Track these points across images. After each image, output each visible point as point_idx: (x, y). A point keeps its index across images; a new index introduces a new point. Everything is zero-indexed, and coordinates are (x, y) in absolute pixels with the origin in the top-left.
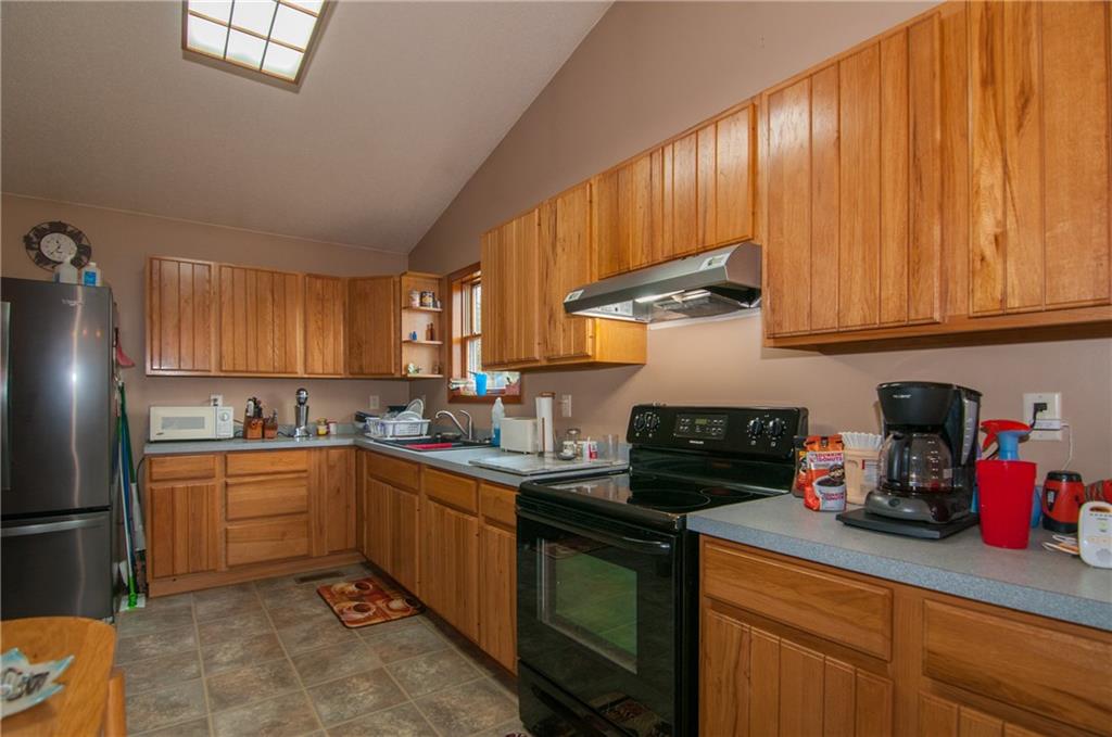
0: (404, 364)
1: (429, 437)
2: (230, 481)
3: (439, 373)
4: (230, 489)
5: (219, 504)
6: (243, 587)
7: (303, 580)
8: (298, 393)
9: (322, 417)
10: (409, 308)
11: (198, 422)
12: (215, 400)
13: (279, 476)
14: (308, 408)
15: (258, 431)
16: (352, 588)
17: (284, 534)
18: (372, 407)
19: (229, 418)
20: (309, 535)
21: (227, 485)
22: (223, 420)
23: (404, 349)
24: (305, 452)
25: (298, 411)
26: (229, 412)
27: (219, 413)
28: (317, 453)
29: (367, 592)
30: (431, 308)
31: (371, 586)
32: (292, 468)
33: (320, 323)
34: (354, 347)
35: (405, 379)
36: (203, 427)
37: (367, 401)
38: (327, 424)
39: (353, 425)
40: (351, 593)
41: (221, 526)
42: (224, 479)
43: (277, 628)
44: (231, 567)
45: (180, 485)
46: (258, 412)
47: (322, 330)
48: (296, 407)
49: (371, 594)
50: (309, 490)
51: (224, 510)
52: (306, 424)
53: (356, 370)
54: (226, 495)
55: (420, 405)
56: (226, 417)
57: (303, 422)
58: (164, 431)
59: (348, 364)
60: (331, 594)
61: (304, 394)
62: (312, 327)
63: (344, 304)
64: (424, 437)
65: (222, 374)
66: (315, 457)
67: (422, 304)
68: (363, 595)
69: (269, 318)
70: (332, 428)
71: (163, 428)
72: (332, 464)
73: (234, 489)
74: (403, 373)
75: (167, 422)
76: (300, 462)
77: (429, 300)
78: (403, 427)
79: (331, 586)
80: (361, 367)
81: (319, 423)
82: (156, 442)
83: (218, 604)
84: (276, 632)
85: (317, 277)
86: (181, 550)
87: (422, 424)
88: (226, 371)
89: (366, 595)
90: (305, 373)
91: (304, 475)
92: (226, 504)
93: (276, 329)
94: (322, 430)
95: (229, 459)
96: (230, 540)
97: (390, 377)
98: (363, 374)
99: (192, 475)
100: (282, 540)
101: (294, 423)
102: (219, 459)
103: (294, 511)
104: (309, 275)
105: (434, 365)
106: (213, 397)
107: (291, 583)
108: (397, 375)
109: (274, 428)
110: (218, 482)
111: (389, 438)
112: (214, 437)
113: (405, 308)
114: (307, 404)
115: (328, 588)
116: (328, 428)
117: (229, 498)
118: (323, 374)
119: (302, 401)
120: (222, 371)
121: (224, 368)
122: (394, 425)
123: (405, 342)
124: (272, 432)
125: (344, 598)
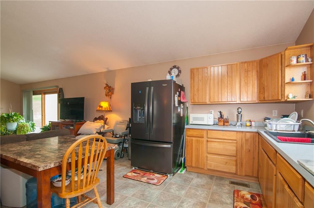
0: (286, 95)
1: (299, 132)
2: (209, 140)
3: (310, 97)
4: (208, 142)
5: (205, 147)
6: (211, 177)
7: (232, 183)
8: (238, 109)
9: (248, 119)
10: (289, 66)
11: (202, 119)
12: (211, 112)
13: (225, 141)
14: (241, 115)
15: (222, 123)
16: (248, 196)
17: (227, 163)
18: (273, 115)
19: (211, 118)
20: (236, 165)
21: (207, 141)
22: (210, 119)
23: (286, 87)
24: (236, 132)
25: (238, 116)
26: (212, 116)
27: (209, 116)
28: (241, 134)
29: (254, 202)
30: (304, 63)
31: (258, 199)
32: (229, 138)
33: (246, 81)
34: (262, 89)
35: (287, 102)
36: (204, 121)
37: (271, 113)
38: (250, 121)
39: (263, 123)
40: (247, 199)
41: (205, 154)
42: (207, 139)
43: (210, 201)
44: (208, 169)
45: (194, 139)
46: (221, 116)
47: (247, 84)
48: (237, 115)
49: (255, 204)
50: (237, 148)
51: (206, 149)
52: (241, 121)
53: (262, 99)
54: (207, 144)
55: (295, 115)
56: (210, 118)
57: (239, 120)
58: (193, 121)
59: (259, 97)
60: (238, 195)
61: (240, 110)
62: (243, 83)
63: (257, 71)
64: (296, 132)
65: (210, 103)
66: (240, 135)
67: (297, 62)
68: (251, 203)
69: (226, 82)
70: (253, 123)
71: (193, 120)
72: (247, 139)
73: (209, 142)
74: (286, 99)
75: (195, 119)
76: (233, 136)
77: (302, 59)
78: (282, 126)
79: (240, 191)
80: (264, 98)
81: (247, 121)
82: (191, 124)
83: (201, 181)
84: (208, 203)
85: (245, 63)
86: (194, 159)
87: (294, 125)
88: (211, 102)
89: (253, 204)
90: (240, 101)
91: (235, 142)
92: (207, 147)
93: (229, 85)
94: (248, 124)
95: (208, 132)
96: (208, 160)
97: (278, 101)
98: (265, 100)
99: (198, 136)
100: (225, 165)
101: (236, 121)
102: (205, 132)
103: (230, 155)
104: (242, 63)
105: (307, 93)
106: (211, 111)
107: (227, 182)
108: (283, 100)
109: (228, 122)
110: (205, 139)
111: (273, 131)
112: (207, 124)
113: (286, 66)
114: (241, 114)
115: (238, 191)
116: (251, 123)
117: (208, 145)
118: (247, 101)
119: (239, 112)
120: (210, 102)
121: (211, 101)
122: (276, 125)
123: (287, 83)
124: (227, 123)
125: (242, 200)
